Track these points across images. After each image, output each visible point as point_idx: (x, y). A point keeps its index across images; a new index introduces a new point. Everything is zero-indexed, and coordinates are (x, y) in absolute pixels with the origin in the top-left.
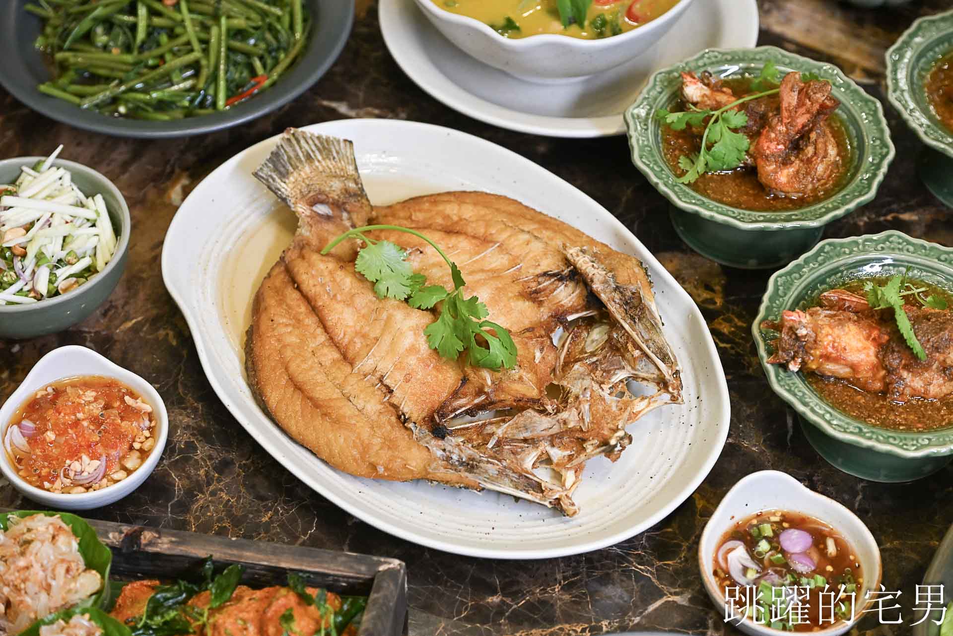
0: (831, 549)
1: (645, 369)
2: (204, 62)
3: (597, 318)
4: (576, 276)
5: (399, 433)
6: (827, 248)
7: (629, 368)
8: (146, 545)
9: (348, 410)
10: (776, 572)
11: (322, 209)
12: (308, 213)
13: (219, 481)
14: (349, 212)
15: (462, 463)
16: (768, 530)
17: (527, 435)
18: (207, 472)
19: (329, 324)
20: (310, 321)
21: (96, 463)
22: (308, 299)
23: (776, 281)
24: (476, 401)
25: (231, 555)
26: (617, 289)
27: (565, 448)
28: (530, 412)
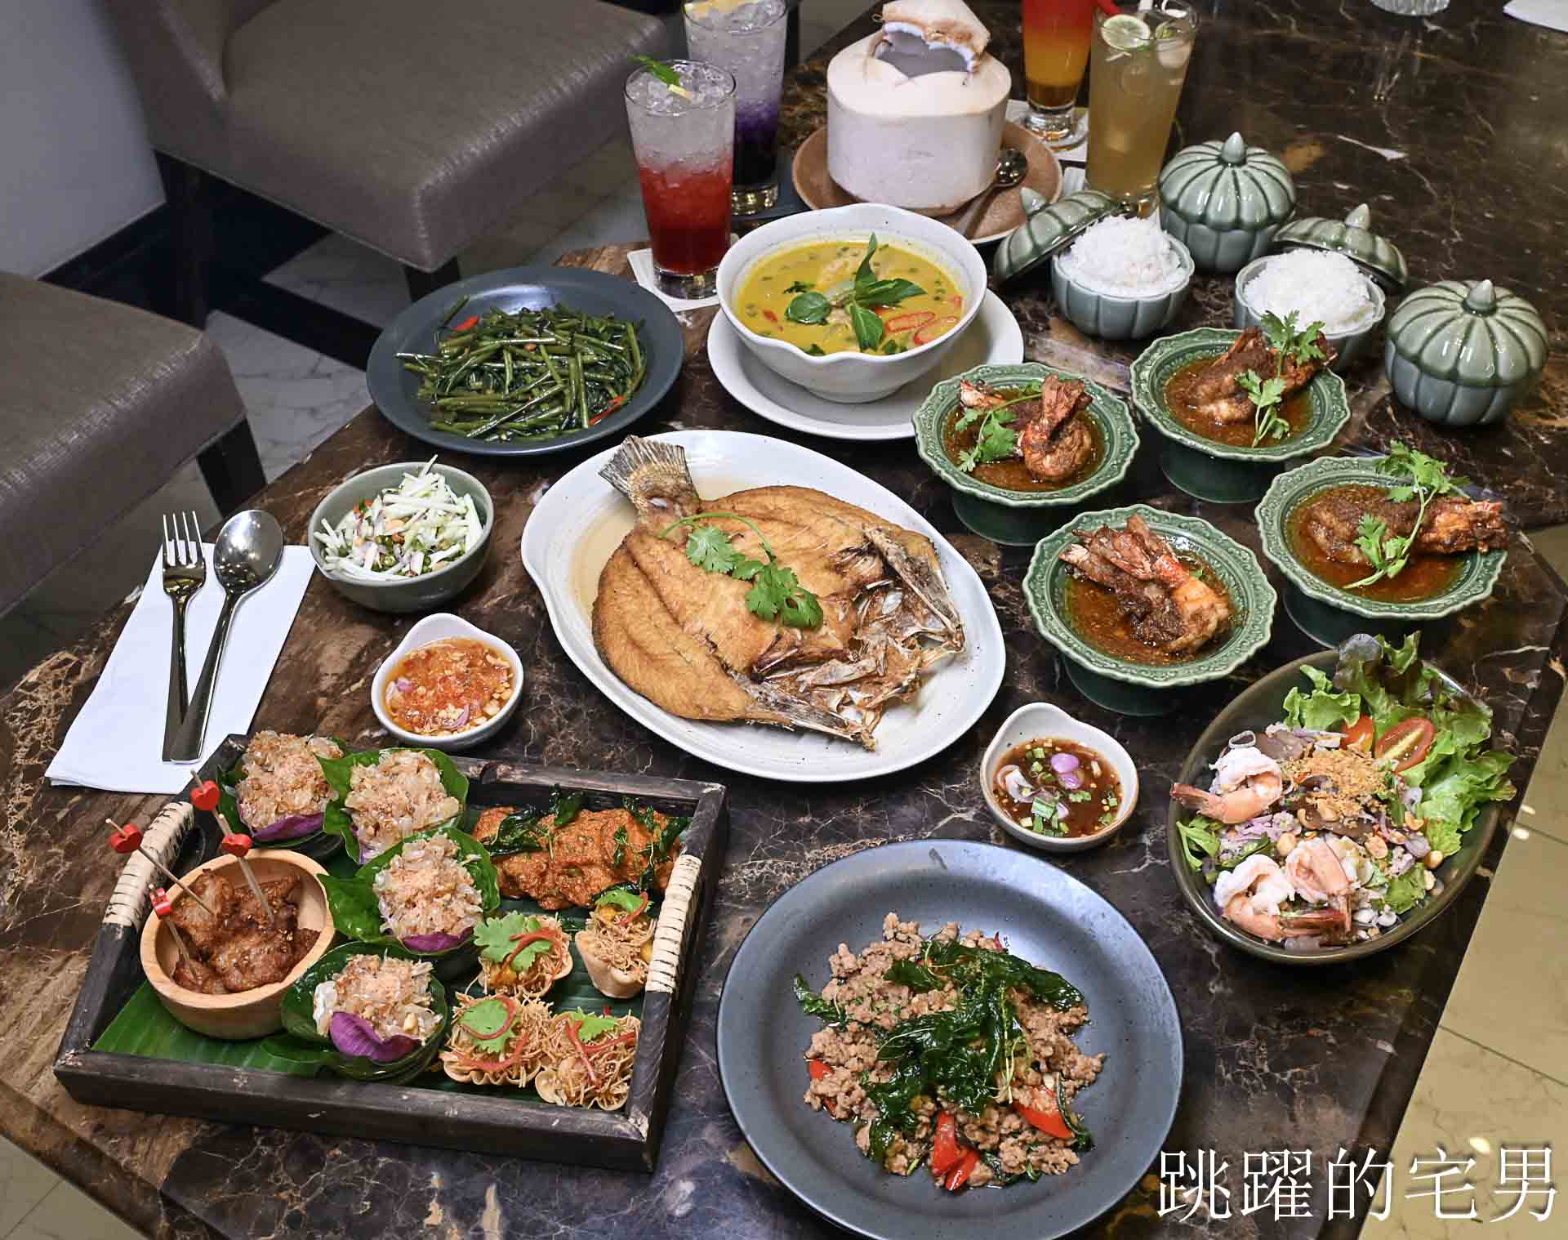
0: (1096, 770)
1: (933, 625)
2: (566, 392)
3: (892, 585)
4: (872, 550)
5: (722, 681)
6: (1085, 519)
7: (918, 624)
8: (500, 777)
9: (677, 662)
10: (1047, 789)
11: (657, 502)
12: (646, 505)
13: (569, 726)
14: (681, 504)
15: (777, 704)
16: (1040, 753)
17: (832, 681)
18: (559, 721)
19: (664, 594)
20: (648, 592)
21: (460, 711)
22: (645, 574)
23: (1042, 547)
24: (789, 654)
26: (908, 560)
27: (866, 691)
28: (835, 662)
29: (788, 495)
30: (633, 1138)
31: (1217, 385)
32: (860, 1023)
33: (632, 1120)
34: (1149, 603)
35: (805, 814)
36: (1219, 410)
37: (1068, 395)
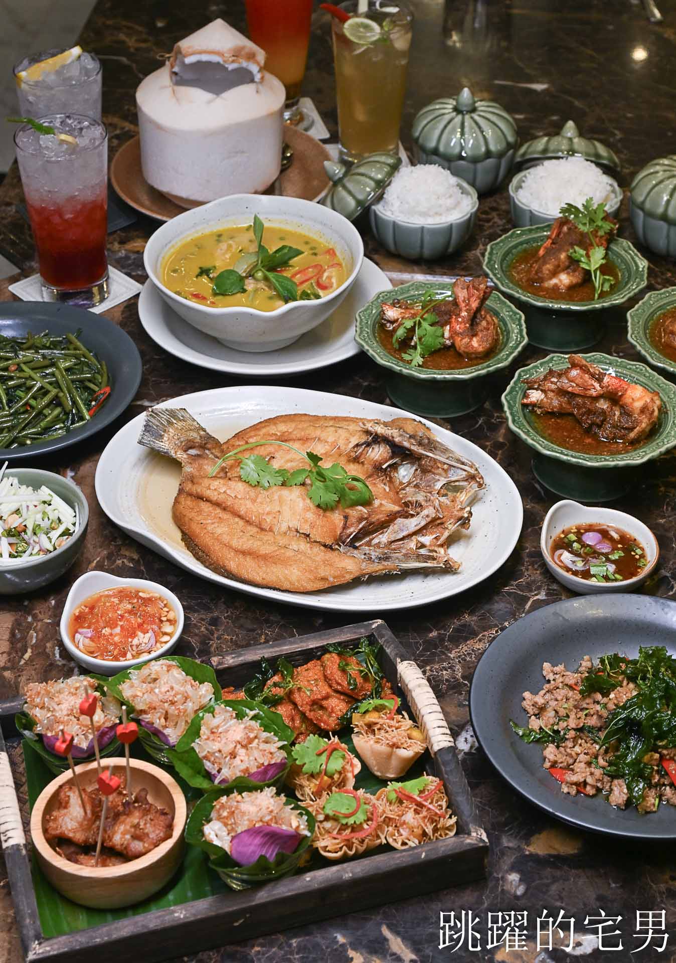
0: (616, 536)
1: (455, 474)
2: (61, 394)
3: (399, 462)
4: (376, 439)
5: (330, 555)
6: (522, 374)
7: (443, 479)
8: (217, 666)
9: (289, 553)
10: (593, 558)
11: (192, 452)
12: (185, 456)
13: (218, 630)
14: (209, 449)
15: (380, 559)
16: (573, 537)
17: (405, 533)
18: (207, 629)
19: (242, 513)
21: (148, 635)
22: (217, 504)
23: (506, 399)
24: (361, 526)
25: (275, 652)
26: (411, 437)
27: (431, 534)
28: (399, 521)
29: (284, 422)
30: (481, 845)
31: (556, 263)
32: (574, 729)
33: (474, 834)
34: (603, 412)
35: (431, 631)
36: (560, 281)
37: (478, 290)
